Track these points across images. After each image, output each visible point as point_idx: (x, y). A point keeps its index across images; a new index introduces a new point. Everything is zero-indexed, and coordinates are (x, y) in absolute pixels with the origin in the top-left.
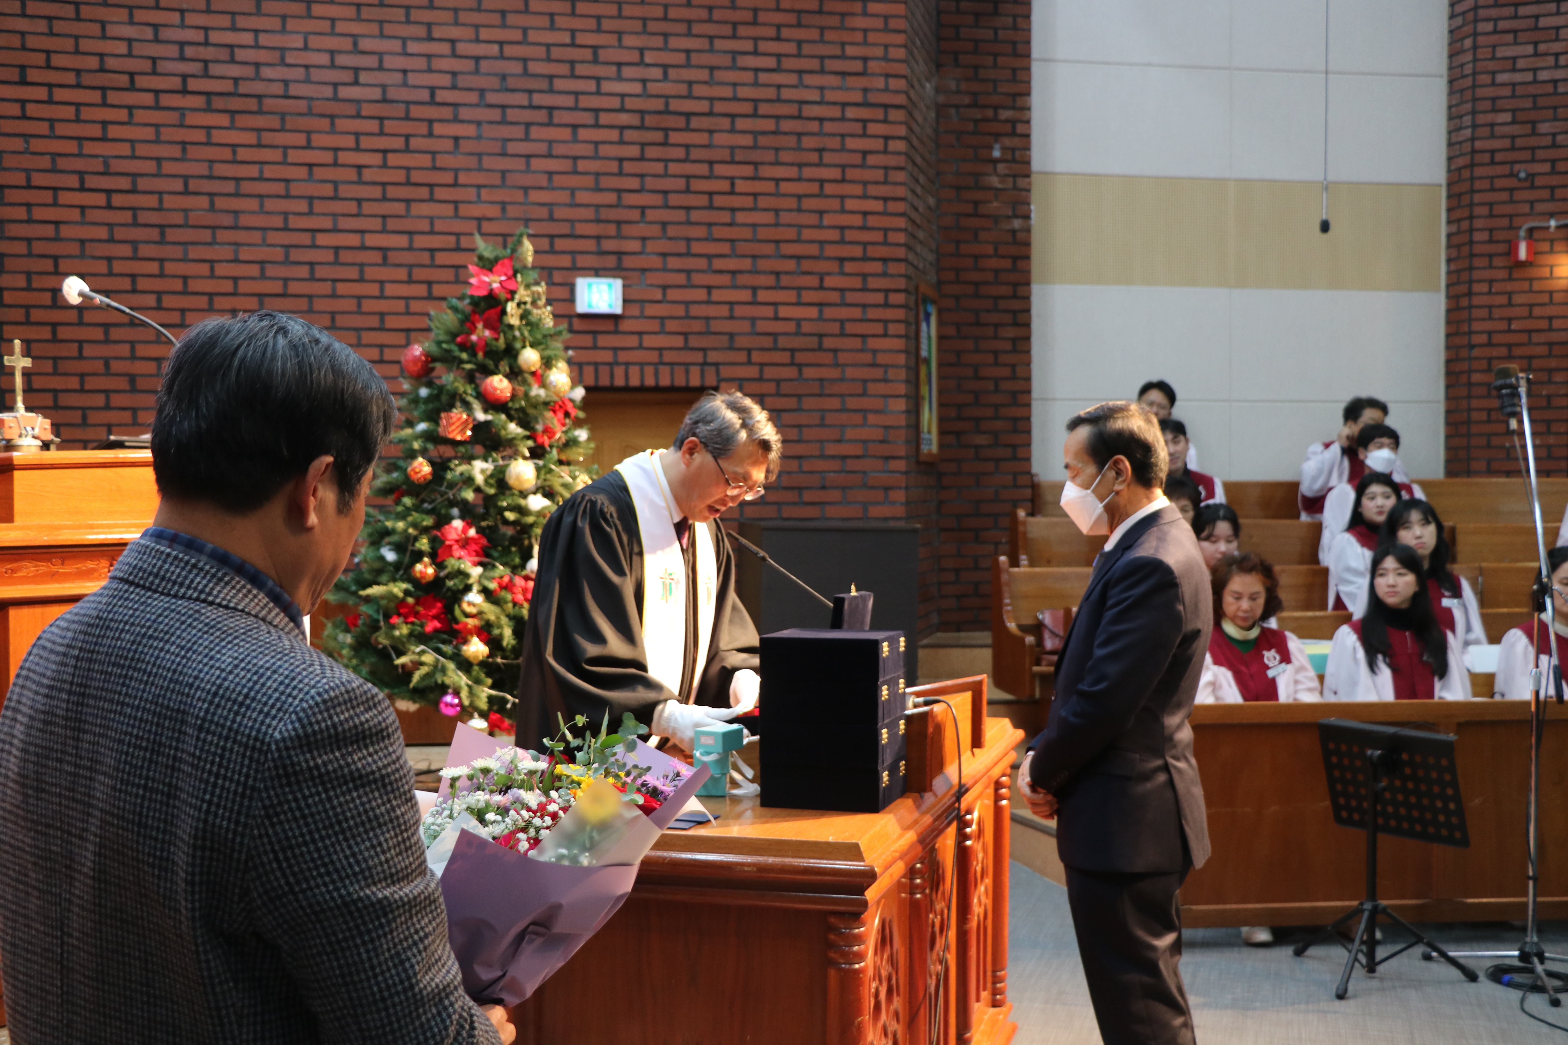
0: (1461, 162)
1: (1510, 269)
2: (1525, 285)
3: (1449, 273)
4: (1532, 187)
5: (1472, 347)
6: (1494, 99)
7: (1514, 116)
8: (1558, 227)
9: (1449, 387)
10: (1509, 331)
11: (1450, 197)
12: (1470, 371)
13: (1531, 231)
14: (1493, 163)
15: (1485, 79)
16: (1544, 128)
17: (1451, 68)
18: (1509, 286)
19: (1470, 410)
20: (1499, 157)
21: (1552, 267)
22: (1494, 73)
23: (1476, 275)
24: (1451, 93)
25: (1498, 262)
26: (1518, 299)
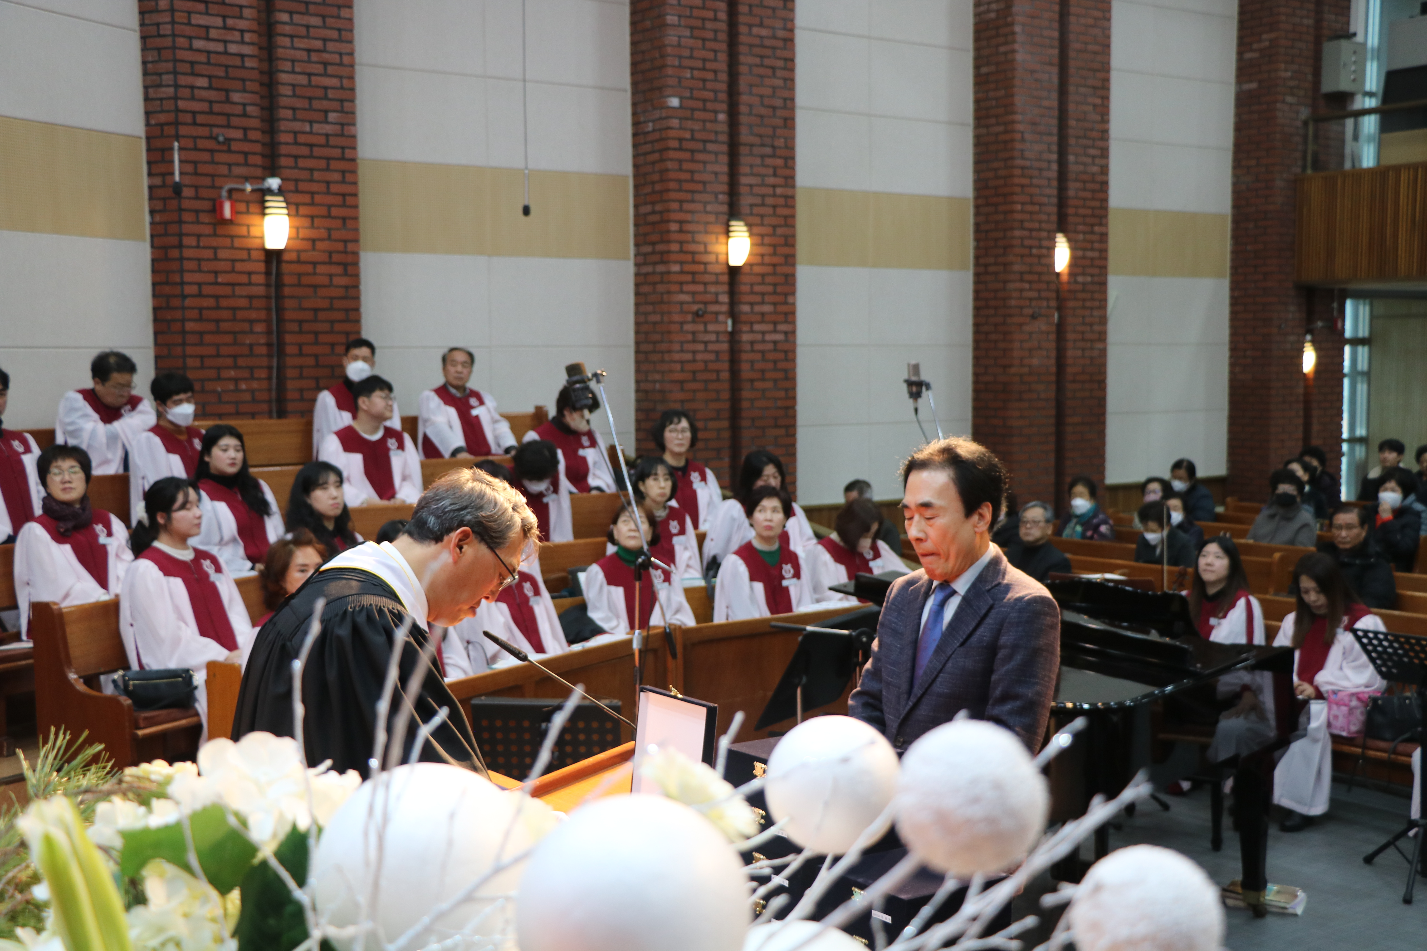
0: (162, 118)
1: (215, 225)
2: (227, 242)
3: (152, 223)
4: (229, 151)
5: (184, 297)
6: (192, 63)
7: (210, 83)
8: (253, 191)
9: (156, 334)
10: (216, 283)
11: (149, 150)
12: (183, 320)
13: (230, 191)
14: (194, 123)
15: (181, 42)
16: (236, 97)
17: (142, 24)
18: (214, 242)
19: (184, 356)
20: (200, 119)
21: (248, 226)
22: (190, 38)
23: (187, 228)
24: (144, 49)
25: (204, 218)
26: (222, 254)
